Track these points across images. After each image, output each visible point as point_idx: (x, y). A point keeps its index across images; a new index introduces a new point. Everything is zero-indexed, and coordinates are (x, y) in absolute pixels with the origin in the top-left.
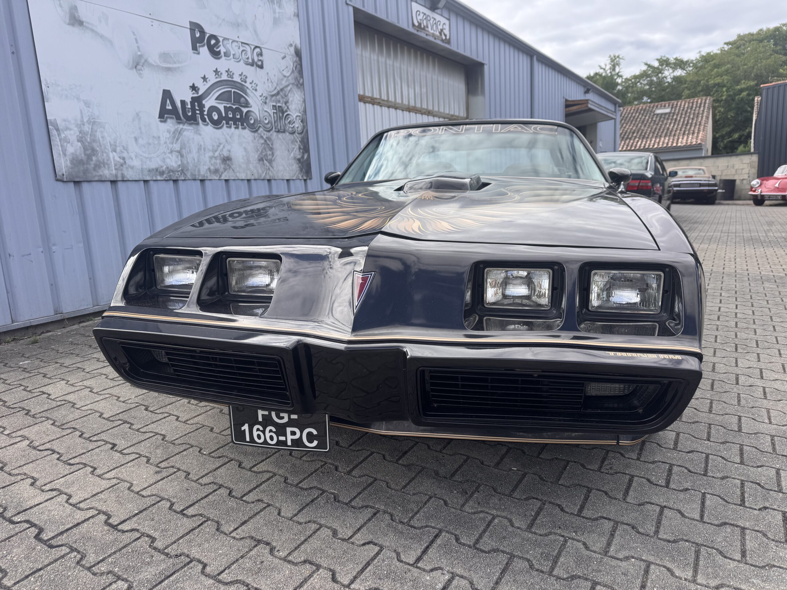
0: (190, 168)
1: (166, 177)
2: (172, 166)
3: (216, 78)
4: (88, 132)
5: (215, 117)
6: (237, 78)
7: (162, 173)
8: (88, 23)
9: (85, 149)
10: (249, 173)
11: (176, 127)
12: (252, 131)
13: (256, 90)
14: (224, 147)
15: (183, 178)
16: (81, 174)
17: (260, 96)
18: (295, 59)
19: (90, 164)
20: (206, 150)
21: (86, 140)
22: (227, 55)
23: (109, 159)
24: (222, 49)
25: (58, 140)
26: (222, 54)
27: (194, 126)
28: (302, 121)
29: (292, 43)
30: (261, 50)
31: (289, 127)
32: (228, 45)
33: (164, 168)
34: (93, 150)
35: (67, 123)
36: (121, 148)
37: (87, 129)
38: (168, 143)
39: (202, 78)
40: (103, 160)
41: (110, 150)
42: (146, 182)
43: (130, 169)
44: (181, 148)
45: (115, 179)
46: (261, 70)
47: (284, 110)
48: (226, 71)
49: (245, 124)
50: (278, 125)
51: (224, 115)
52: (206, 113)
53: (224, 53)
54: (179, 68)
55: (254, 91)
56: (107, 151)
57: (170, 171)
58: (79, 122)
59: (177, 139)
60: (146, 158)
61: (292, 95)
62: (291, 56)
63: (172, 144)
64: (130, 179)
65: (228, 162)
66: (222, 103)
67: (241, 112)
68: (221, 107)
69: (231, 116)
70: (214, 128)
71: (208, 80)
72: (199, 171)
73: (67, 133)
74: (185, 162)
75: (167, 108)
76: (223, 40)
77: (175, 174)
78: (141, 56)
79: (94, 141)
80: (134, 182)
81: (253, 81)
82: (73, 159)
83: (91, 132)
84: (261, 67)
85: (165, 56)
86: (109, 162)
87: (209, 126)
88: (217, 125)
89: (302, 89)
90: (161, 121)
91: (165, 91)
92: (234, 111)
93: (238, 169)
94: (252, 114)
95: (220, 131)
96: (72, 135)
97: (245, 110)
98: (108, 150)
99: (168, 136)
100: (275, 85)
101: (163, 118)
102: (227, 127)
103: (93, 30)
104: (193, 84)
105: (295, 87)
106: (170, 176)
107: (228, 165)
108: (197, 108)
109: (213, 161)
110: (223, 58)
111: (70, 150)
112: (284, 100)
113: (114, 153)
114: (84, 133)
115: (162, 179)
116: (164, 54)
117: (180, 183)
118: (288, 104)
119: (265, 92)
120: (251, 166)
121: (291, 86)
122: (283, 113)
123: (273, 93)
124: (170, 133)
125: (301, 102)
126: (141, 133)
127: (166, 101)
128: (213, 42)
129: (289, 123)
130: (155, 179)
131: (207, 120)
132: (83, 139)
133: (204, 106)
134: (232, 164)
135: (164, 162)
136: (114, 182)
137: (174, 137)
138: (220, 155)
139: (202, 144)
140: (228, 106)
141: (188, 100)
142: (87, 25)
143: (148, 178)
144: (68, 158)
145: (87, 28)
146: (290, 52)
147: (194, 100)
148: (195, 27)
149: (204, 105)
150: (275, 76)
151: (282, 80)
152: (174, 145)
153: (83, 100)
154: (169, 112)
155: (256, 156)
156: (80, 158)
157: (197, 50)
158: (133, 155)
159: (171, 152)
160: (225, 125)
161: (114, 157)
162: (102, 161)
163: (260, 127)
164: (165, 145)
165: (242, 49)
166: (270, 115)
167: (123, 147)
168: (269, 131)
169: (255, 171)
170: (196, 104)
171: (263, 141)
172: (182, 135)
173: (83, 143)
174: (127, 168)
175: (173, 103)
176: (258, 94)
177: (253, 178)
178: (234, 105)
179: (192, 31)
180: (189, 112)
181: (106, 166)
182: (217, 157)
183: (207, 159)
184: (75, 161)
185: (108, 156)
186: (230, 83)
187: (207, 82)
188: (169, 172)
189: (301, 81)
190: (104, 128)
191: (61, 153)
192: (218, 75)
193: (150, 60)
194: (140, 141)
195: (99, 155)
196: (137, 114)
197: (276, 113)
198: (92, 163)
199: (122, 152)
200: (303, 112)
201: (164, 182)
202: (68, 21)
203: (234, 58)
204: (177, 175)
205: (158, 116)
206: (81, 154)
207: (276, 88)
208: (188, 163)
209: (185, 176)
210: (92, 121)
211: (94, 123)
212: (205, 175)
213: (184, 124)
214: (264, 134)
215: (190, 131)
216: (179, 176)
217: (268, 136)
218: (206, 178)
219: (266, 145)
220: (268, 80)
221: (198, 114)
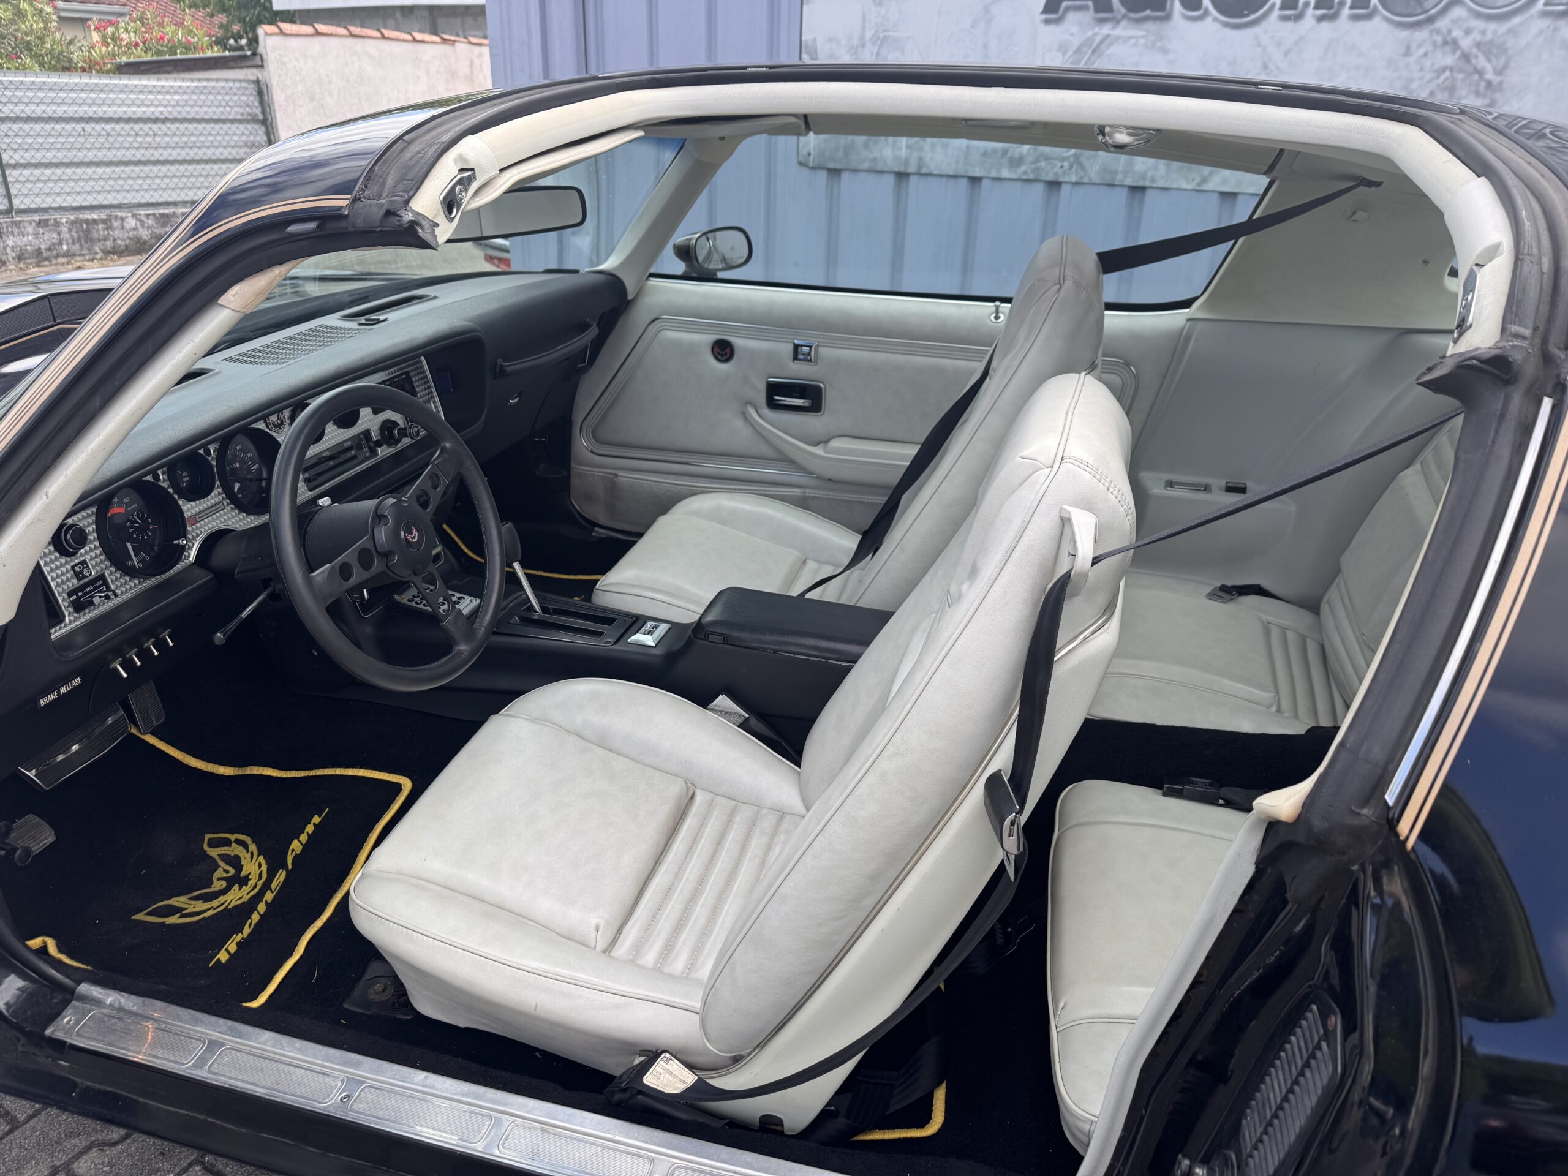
1: (1025, 173)
7: (1016, 162)
11: (1090, 34)
12: (1400, 25)
15: (1074, 179)
16: (840, 154)
27: (1150, 26)
33: (1026, 149)
35: (833, 47)
42: (975, 180)
43: (939, 148)
45: (902, 170)
57: (1040, 156)
64: (936, 172)
70: (1226, 25)
77: (1053, 166)
80: (944, 180)
87: (1209, 20)
90: (1047, 22)
95: (1249, 32)
99: (1058, 60)
106: (1037, 169)
115: (1014, 176)
117: (1065, 189)
124: (1064, 54)
130: (994, 174)
136: (902, 176)
137: (1075, 64)
143: (977, 173)
174: (933, 145)
181: (890, 139)
188: (1037, 160)
190: (903, 51)
196: (987, 10)
201: (1020, 184)
204: (1057, 169)
205: (1041, 9)
209: (1082, 173)
210: (881, 36)
211: (885, 38)
212: (1150, 174)
213: (1118, 22)
214: (1468, 32)
215: (1133, 41)
216: (1064, 173)
217: (1489, 36)
218: (1147, 184)
219: (1460, 76)
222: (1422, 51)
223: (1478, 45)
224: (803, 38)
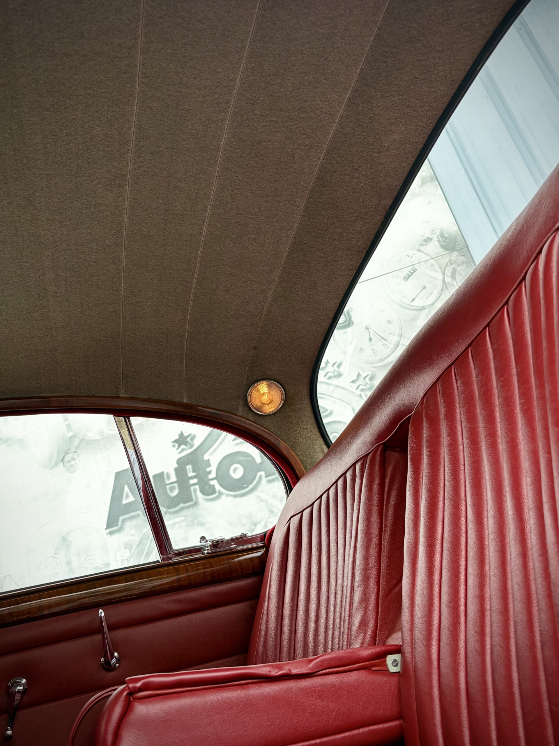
5: (237, 473)
17: (353, 382)
18: (446, 261)
27: (186, 512)
29: (428, 235)
46: (348, 330)
51: (259, 460)
52: (213, 475)
62: (432, 262)
70: (236, 496)
75: (125, 501)
78: (73, 438)
84: (348, 324)
87: (224, 497)
88: (244, 488)
90: (111, 533)
91: (119, 474)
95: (252, 496)
99: (127, 554)
100: (394, 339)
101: (116, 524)
102: (270, 481)
104: (181, 434)
108: (191, 474)
119: (368, 366)
124: (130, 549)
127: (123, 489)
131: (218, 487)
133: (207, 464)
141: (170, 468)
146: (426, 254)
147: (182, 462)
149: (208, 461)
150: (389, 322)
151: (414, 319)
154: (130, 508)
160: (264, 480)
170: (189, 467)
180: (172, 489)
193: (91, 436)
196: (64, 539)
205: (105, 526)
220: (370, 339)
221: (194, 485)
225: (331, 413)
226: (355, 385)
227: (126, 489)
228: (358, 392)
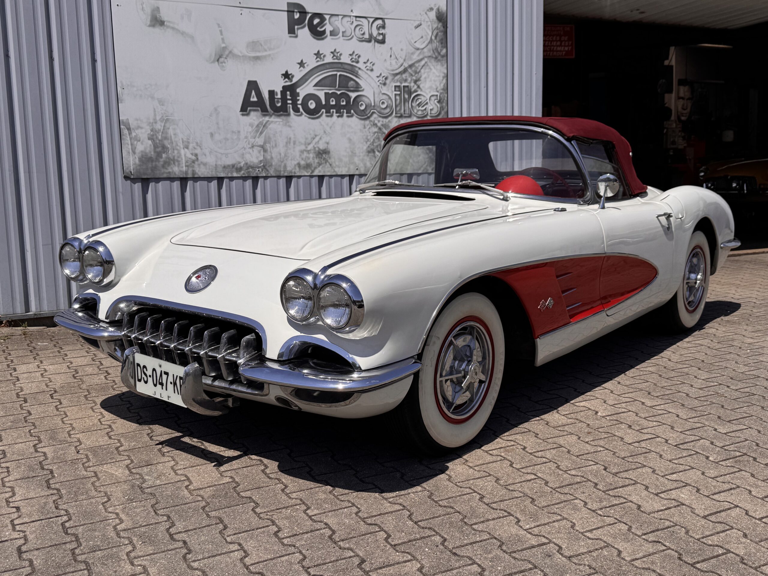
0: (273, 164)
1: (244, 174)
2: (252, 162)
3: (318, 61)
4: (159, 130)
5: (312, 105)
6: (345, 59)
7: (239, 170)
8: (169, 22)
9: (155, 146)
10: (352, 167)
11: (261, 120)
12: (361, 119)
13: (372, 70)
14: (320, 138)
15: (264, 175)
16: (150, 171)
17: (378, 77)
18: (435, 26)
19: (159, 161)
20: (297, 143)
21: (157, 138)
22: (333, 33)
23: (179, 156)
24: (328, 28)
25: (128, 139)
26: (328, 33)
27: (283, 117)
28: (439, 102)
29: (432, 6)
30: (384, 21)
31: (418, 111)
32: (336, 23)
33: (242, 164)
34: (164, 147)
35: (139, 122)
36: (195, 144)
37: (159, 127)
38: (249, 137)
39: (298, 63)
40: (174, 157)
41: (182, 146)
42: (219, 179)
43: (202, 166)
44: (265, 143)
45: (185, 176)
46: (382, 45)
47: (413, 90)
48: (332, 52)
49: (352, 111)
50: (400, 110)
51: (324, 103)
52: (299, 102)
53: (331, 31)
54: (270, 55)
55: (369, 72)
56: (178, 148)
57: (249, 166)
58: (151, 121)
59: (261, 133)
60: (222, 154)
61: (427, 70)
62: (429, 23)
63: (255, 138)
64: (202, 177)
65: (324, 156)
66: (323, 90)
67: (349, 97)
68: (321, 95)
69: (334, 103)
70: (309, 118)
71: (305, 65)
72: (285, 166)
73: (138, 131)
74: (269, 157)
75: (252, 100)
76: (330, 18)
77: (255, 170)
78: (225, 48)
79: (166, 138)
80: (206, 180)
81: (368, 60)
82: (142, 156)
83: (164, 129)
84: (383, 42)
85: (254, 45)
86: (179, 159)
87: (303, 116)
89: (444, 62)
90: (243, 115)
91: (250, 83)
92: (338, 98)
93: (337, 163)
94: (364, 98)
95: (317, 121)
96: (143, 133)
97: (353, 95)
98: (180, 147)
99: (250, 129)
100: (401, 61)
101: (246, 111)
102: (327, 116)
103: (173, 28)
104: (287, 72)
105: (433, 60)
106: (249, 172)
107: (324, 159)
108: (289, 97)
109: (305, 154)
110: (329, 37)
111: (140, 148)
112: (414, 78)
113: (186, 150)
114: (156, 131)
115: (239, 176)
116: (253, 42)
117: (261, 180)
118: (418, 83)
119: (386, 71)
120: (356, 160)
121: (426, 59)
122: (410, 93)
123: (397, 71)
124: (252, 127)
125: (441, 78)
126: (219, 128)
127: (251, 92)
128: (316, 21)
129: (419, 105)
130: (230, 175)
131: (301, 110)
132: (155, 137)
133: (298, 95)
134: (330, 158)
135: (243, 158)
136: (184, 180)
137: (257, 131)
138: (315, 148)
139: (292, 137)
140: (330, 92)
141: (278, 90)
142: (168, 24)
143: (222, 175)
144: (137, 156)
145: (168, 27)
146: (428, 17)
147: (285, 89)
148: (292, 8)
149: (299, 93)
150: (402, 50)
151: (413, 54)
152: (257, 139)
153: (158, 99)
154: (254, 104)
155: (365, 148)
156: (149, 155)
157: (294, 33)
158: (207, 152)
159: (253, 147)
160: (324, 114)
161: (185, 154)
162: (172, 158)
163: (373, 113)
164: (245, 140)
165: (355, 23)
166: (390, 98)
167: (197, 143)
168: (386, 117)
169: (361, 165)
170: (288, 93)
171: (376, 130)
172: (267, 128)
173: (154, 141)
174: (199, 165)
175: (259, 94)
176: (374, 74)
177: (357, 173)
178: (339, 90)
179: (290, 12)
180: (278, 102)
181: (176, 163)
182: (310, 150)
183: (298, 154)
184: (143, 159)
185: (179, 153)
186: (338, 65)
187: (304, 67)
188: (248, 168)
189: (444, 51)
190: (177, 125)
191: (131, 151)
192: (321, 58)
193: (236, 51)
194: (217, 137)
195: (170, 152)
196: (216, 109)
197: (400, 95)
198: (162, 160)
199: (195, 148)
200: (443, 89)
201: (241, 179)
202: (149, 23)
203: (343, 36)
204: (257, 172)
205: (240, 110)
206: (150, 152)
207: (402, 65)
208: (272, 158)
209: (267, 172)
210: (165, 119)
211: (167, 120)
212: (293, 171)
213: (271, 116)
214: (379, 121)
215: (278, 123)
216: (260, 173)
217: (384, 123)
218: (293, 174)
219: (380, 134)
220: (391, 56)
221: (289, 104)
222: (368, 127)
223: (382, 125)
224: (120, 119)
225: (363, 90)
226: (378, 79)
227: (253, 93)
228: (378, 84)
